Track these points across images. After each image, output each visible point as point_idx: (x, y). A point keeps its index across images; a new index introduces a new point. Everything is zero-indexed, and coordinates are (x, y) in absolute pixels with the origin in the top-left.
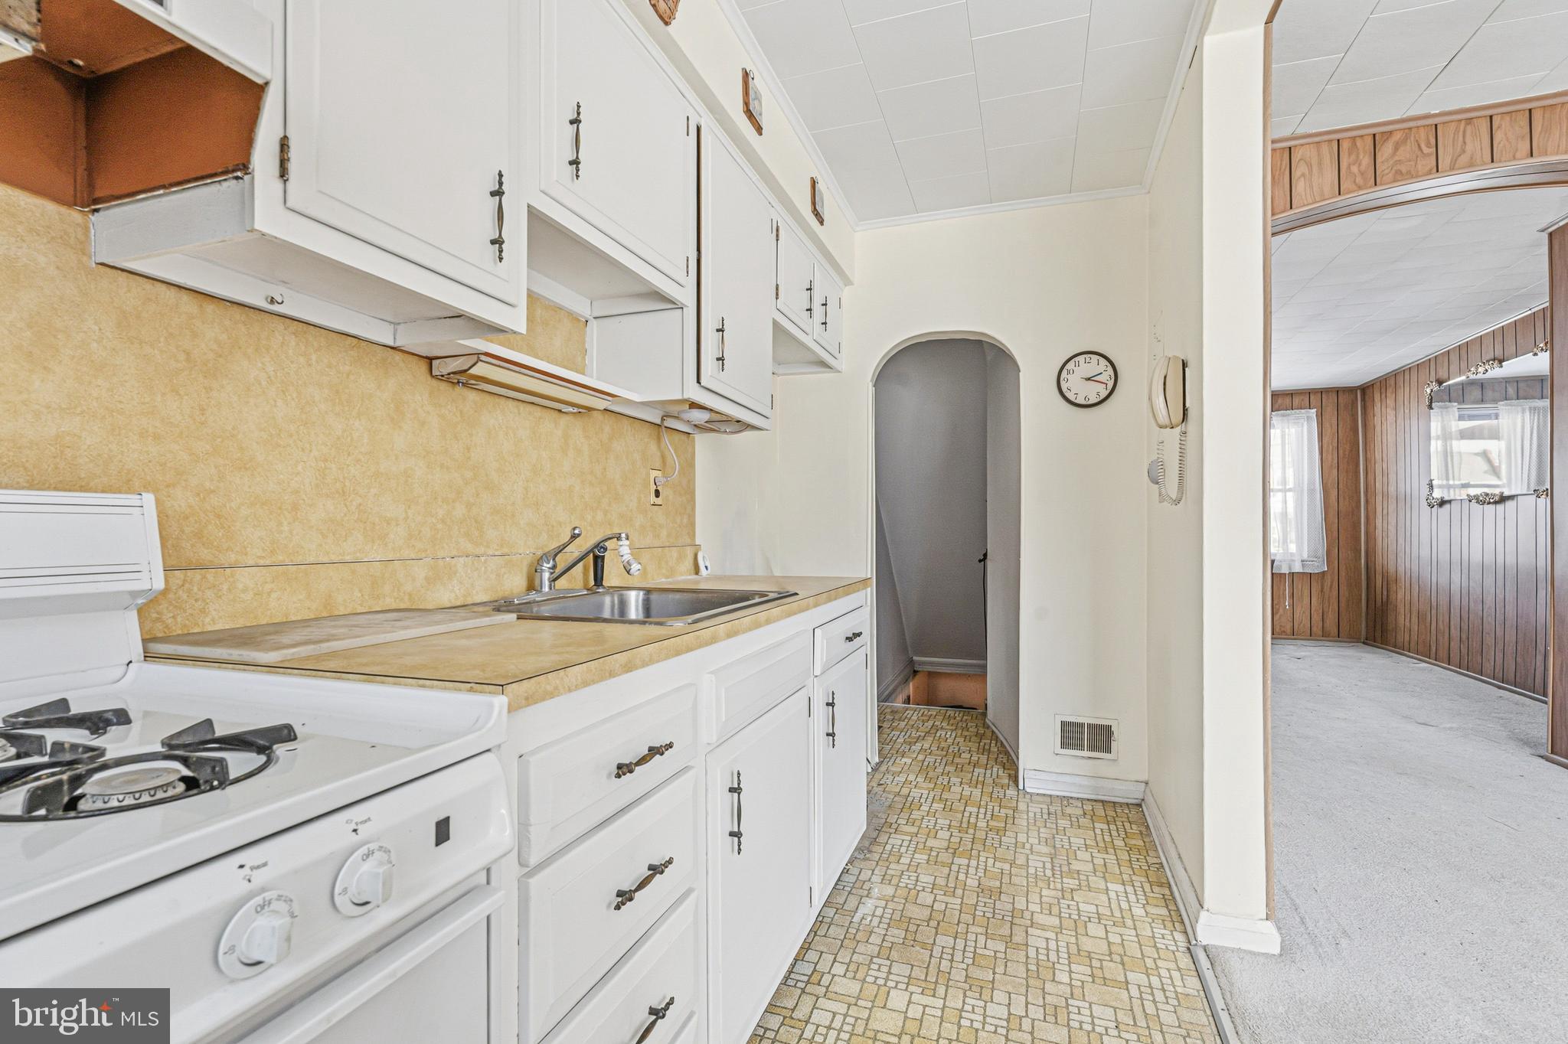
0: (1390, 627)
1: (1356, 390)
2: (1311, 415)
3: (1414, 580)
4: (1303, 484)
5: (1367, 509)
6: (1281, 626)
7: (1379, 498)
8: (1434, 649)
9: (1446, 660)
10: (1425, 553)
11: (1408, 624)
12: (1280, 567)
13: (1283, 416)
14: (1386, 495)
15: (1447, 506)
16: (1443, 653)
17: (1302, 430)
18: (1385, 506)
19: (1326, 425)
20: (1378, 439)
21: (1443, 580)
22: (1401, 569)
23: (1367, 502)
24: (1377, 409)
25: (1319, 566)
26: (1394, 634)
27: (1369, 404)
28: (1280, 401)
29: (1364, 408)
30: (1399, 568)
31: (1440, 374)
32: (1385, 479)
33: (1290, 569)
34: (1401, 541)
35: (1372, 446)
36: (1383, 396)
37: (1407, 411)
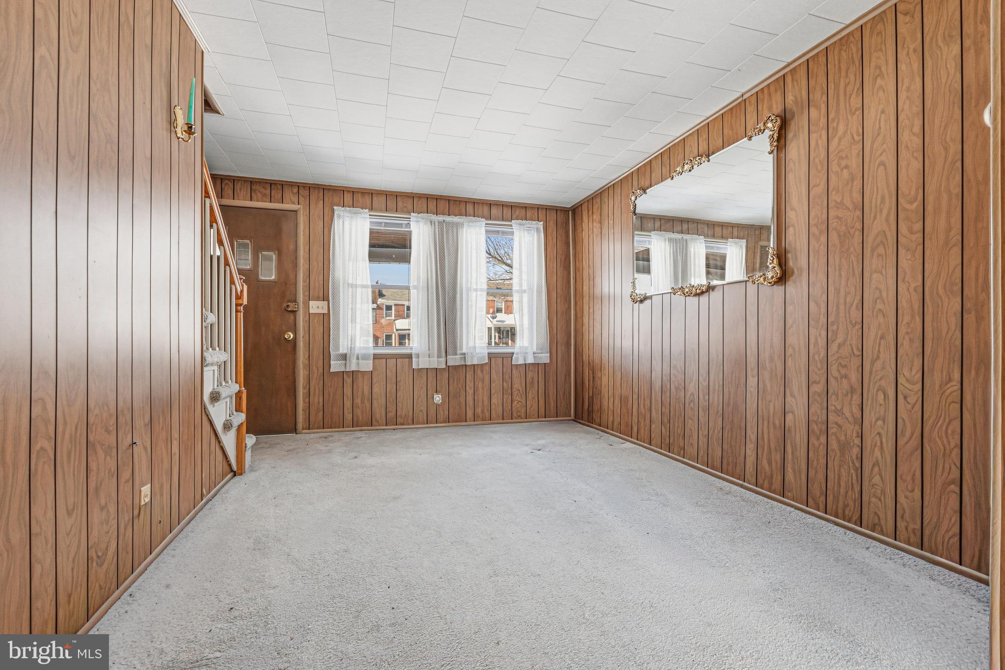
0: (596, 408)
1: (569, 211)
2: (539, 226)
3: (616, 368)
4: (533, 286)
5: (576, 310)
6: (517, 411)
7: (586, 300)
8: (635, 429)
9: (648, 441)
10: (627, 344)
11: (611, 407)
12: (517, 359)
13: (520, 224)
14: (592, 297)
15: (648, 302)
16: (644, 433)
17: (533, 240)
18: (591, 305)
19: (549, 238)
20: (585, 249)
21: (645, 368)
22: (605, 359)
23: (576, 303)
24: (585, 225)
25: (545, 358)
26: (599, 415)
27: (578, 222)
28: (517, 212)
29: (574, 225)
30: (604, 358)
31: (643, 183)
32: (591, 283)
33: (525, 360)
34: (605, 334)
35: (581, 256)
36: (590, 212)
37: (611, 222)
